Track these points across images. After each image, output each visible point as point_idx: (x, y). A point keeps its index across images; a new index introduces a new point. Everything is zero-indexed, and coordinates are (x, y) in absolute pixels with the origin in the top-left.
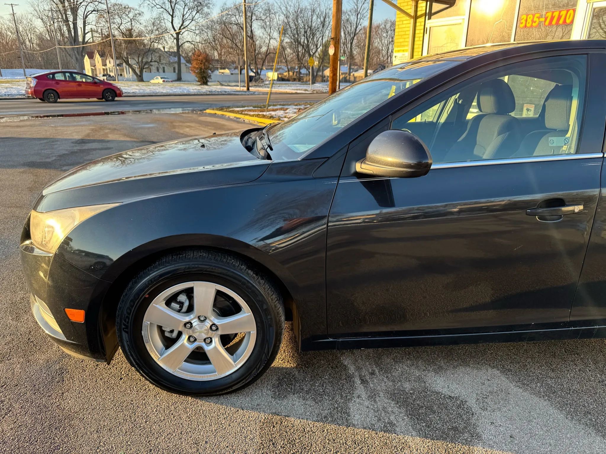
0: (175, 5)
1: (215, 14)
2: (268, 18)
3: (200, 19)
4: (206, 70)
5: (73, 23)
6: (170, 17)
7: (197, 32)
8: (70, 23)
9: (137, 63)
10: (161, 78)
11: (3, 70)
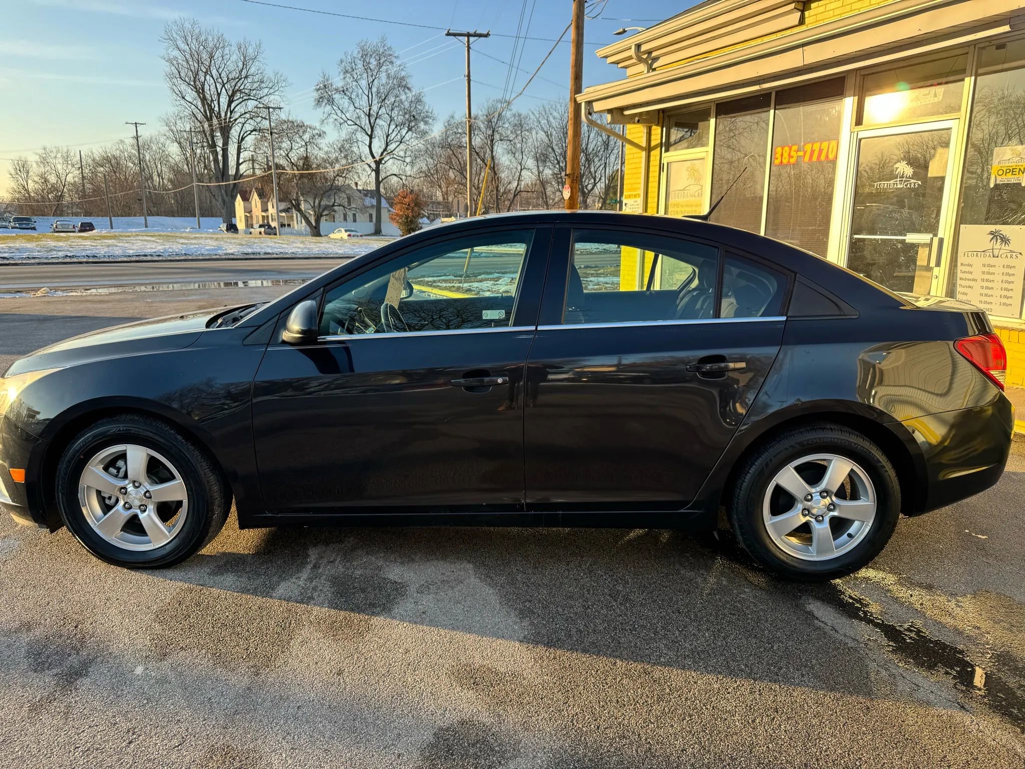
0: (376, 120)
1: (436, 131)
2: (520, 138)
3: (413, 140)
4: (415, 218)
5: (223, 150)
6: (368, 138)
7: (408, 160)
8: (219, 149)
9: (312, 207)
10: (346, 231)
11: (115, 218)
